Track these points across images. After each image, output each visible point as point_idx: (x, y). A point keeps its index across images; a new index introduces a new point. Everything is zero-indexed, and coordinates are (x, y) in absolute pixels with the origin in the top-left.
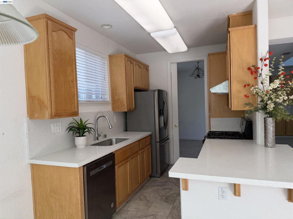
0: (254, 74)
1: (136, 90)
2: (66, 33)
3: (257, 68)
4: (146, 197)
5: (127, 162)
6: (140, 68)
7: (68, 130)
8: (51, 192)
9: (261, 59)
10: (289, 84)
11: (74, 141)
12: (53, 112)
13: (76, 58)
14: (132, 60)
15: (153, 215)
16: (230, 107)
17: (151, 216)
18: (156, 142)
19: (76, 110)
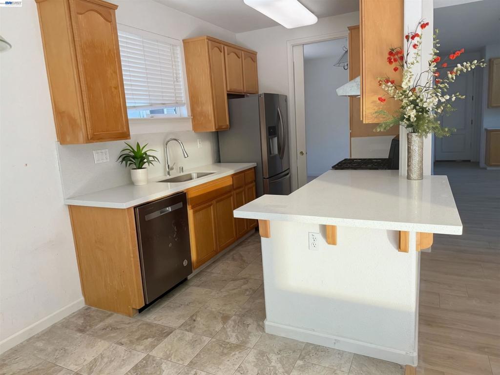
0: (394, 63)
1: (231, 96)
2: (100, 14)
3: (401, 52)
4: (242, 256)
5: (210, 206)
6: (238, 57)
7: (121, 159)
8: (96, 242)
9: (407, 37)
10: (448, 77)
11: (129, 175)
12: (89, 133)
13: (119, 53)
14: (222, 46)
15: (245, 278)
16: (361, 119)
17: (242, 280)
18: (264, 178)
19: (125, 130)
